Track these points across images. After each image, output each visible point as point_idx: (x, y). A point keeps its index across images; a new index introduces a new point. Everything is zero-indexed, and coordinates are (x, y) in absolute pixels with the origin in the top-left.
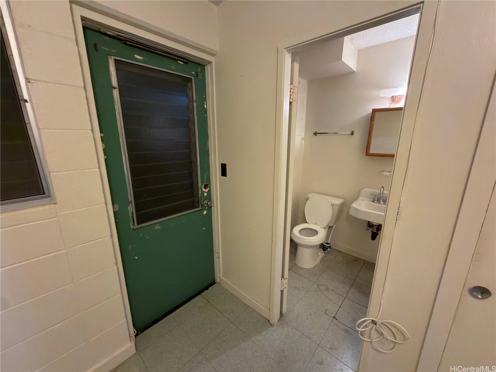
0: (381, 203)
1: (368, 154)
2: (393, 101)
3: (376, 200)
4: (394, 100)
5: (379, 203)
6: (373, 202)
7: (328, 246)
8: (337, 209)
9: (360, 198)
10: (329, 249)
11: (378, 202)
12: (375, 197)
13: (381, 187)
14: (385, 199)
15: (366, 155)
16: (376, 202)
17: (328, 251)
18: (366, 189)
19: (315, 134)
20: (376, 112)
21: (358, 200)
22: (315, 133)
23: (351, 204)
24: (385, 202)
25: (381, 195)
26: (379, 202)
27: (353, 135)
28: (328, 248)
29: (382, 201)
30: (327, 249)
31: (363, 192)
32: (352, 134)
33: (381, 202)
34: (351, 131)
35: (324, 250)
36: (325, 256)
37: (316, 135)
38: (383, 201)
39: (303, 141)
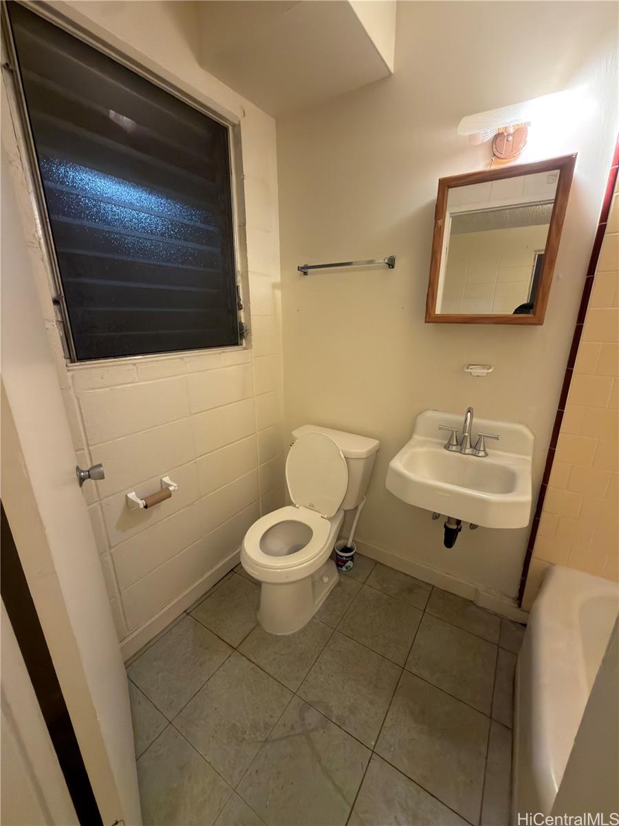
0: (467, 451)
1: (430, 317)
2: (495, 155)
3: (455, 443)
4: (497, 154)
5: (460, 452)
6: (447, 447)
7: (346, 557)
8: (359, 469)
9: (416, 437)
10: (350, 563)
11: (459, 448)
12: (452, 434)
13: (466, 409)
14: (477, 440)
15: (426, 322)
16: (454, 448)
17: (347, 568)
18: (429, 414)
19: (304, 270)
20: (450, 187)
21: (412, 442)
22: (302, 268)
23: (390, 461)
24: (475, 448)
25: (467, 434)
26: (461, 450)
27: (393, 267)
28: (348, 561)
29: (468, 446)
30: (345, 562)
31: (421, 421)
32: (391, 264)
33: (466, 448)
34: (388, 257)
35: (338, 565)
36: (339, 584)
37: (305, 273)
38: (471, 447)
39: (278, 293)
